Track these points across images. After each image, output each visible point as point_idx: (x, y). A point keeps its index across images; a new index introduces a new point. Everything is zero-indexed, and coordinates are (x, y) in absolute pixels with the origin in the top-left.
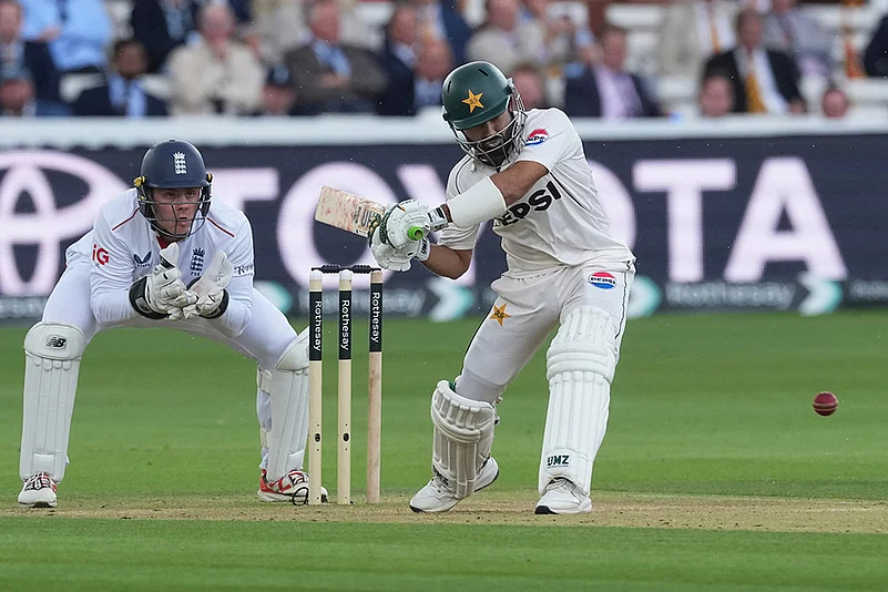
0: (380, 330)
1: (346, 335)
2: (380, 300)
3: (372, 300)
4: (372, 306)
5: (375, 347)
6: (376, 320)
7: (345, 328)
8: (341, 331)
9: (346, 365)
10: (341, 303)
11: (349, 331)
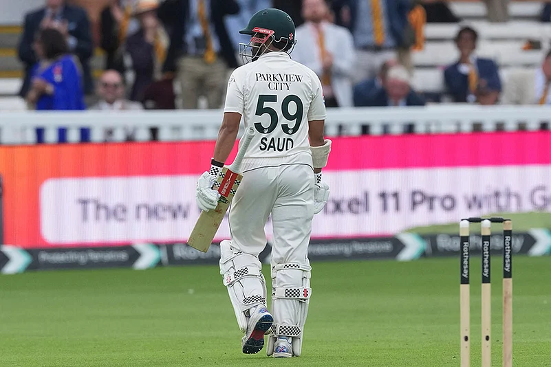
0: (510, 263)
1: (486, 266)
2: (510, 242)
3: (505, 242)
4: (505, 246)
5: (507, 275)
6: (508, 256)
7: (486, 261)
8: (483, 264)
9: (486, 288)
10: (483, 244)
11: (489, 264)
